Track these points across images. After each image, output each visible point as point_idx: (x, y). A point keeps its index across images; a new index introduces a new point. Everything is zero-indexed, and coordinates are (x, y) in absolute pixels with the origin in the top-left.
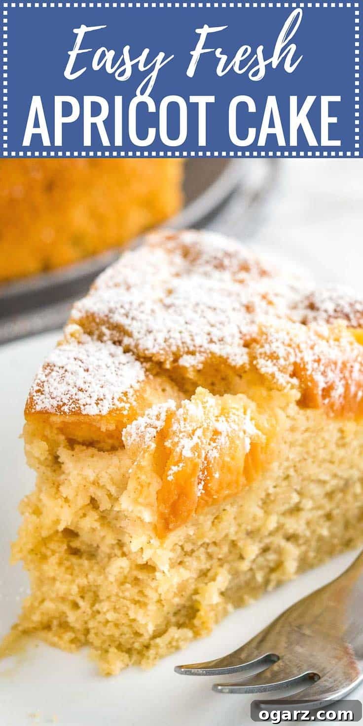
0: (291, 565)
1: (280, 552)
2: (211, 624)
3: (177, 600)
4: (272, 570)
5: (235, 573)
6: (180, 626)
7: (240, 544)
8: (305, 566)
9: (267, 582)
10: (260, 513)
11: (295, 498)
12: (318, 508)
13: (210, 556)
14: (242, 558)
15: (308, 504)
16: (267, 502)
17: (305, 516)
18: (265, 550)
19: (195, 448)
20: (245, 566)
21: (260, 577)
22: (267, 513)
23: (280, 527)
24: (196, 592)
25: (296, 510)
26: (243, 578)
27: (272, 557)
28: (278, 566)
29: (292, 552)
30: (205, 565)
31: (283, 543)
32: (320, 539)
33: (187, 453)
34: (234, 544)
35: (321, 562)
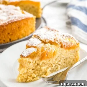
0: (59, 68)
1: (58, 66)
2: (48, 75)
3: (44, 71)
4: (57, 69)
5: (52, 68)
6: (44, 74)
7: (52, 64)
8: (61, 69)
9: (56, 70)
10: (55, 61)
11: (60, 59)
12: (63, 61)
13: (48, 66)
14: (53, 66)
15: (61, 60)
16: (56, 59)
17: (61, 62)
18: (56, 66)
19: (46, 50)
20: (53, 67)
21: (55, 69)
22: (56, 61)
23: (58, 63)
24: (46, 70)
25: (60, 61)
26: (53, 69)
27: (56, 67)
28: (57, 68)
29: (59, 67)
30: (48, 67)
31: (58, 65)
32: (63, 65)
33: (45, 50)
34: (51, 64)
35: (63, 68)
